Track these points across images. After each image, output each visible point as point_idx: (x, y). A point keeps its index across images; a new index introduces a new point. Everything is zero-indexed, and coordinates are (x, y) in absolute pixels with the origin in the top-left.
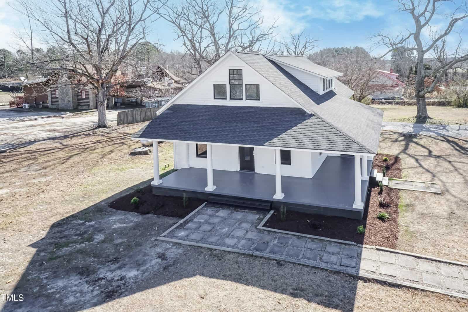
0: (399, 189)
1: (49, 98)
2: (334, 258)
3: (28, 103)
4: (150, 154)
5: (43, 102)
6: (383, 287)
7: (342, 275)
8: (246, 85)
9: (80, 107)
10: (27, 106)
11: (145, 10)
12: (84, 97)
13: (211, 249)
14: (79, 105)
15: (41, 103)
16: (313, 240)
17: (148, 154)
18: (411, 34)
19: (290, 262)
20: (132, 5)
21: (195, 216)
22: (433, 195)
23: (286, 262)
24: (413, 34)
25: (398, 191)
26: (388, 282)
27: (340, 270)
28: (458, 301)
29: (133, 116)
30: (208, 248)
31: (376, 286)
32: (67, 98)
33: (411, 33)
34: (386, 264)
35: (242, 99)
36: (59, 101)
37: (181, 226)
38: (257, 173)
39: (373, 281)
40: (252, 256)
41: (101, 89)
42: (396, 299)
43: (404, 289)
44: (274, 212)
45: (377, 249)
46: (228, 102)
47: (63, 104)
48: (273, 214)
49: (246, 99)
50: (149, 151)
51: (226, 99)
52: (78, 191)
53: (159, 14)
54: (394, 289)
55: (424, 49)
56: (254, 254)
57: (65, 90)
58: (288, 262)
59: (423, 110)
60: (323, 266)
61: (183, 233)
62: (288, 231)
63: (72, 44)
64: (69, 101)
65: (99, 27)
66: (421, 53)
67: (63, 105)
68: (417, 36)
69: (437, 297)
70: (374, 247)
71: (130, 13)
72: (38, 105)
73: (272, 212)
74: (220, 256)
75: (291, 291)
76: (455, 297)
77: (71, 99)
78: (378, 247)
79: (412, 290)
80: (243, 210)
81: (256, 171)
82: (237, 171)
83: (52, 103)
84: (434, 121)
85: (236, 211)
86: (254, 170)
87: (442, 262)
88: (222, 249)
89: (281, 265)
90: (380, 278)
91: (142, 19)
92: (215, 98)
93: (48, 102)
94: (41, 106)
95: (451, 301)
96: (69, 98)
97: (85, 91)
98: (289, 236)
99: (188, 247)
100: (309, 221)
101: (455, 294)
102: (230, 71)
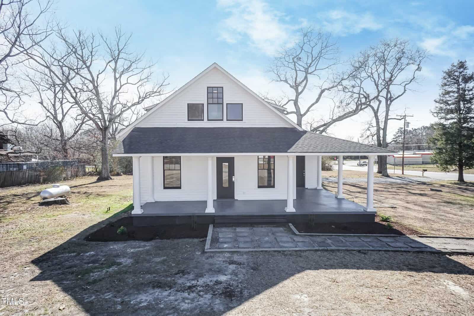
8: (227, 104)
17: (66, 204)
35: (222, 120)
37: (214, 242)
38: (237, 200)
46: (206, 124)
49: (227, 120)
50: (66, 201)
51: (203, 120)
55: (302, 113)
61: (226, 245)
66: (300, 116)
73: (291, 224)
81: (235, 198)
92: (189, 120)
102: (209, 88)
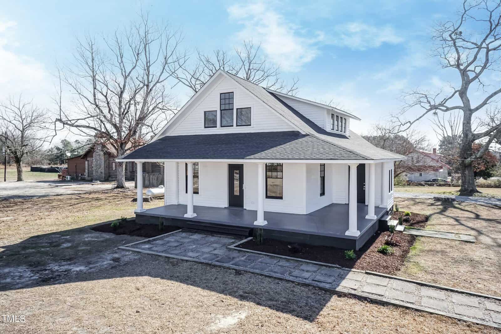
0: (417, 236)
1: (86, 171)
2: (306, 275)
3: (70, 176)
4: (150, 201)
5: (81, 175)
6: (362, 303)
7: (311, 288)
8: (237, 109)
9: (110, 179)
10: (69, 178)
11: (163, 72)
12: (114, 169)
13: (169, 258)
14: (109, 176)
15: (80, 175)
16: (288, 260)
17: (148, 202)
18: (456, 92)
19: (251, 272)
20: (150, 66)
21: (167, 236)
22: (464, 243)
23: (247, 272)
24: (458, 91)
25: (415, 237)
26: (369, 298)
27: (309, 283)
28: (469, 326)
29: (149, 180)
30: (166, 257)
31: (352, 301)
32: (100, 170)
33: (456, 90)
34: (373, 285)
35: (232, 126)
36: (94, 172)
37: (149, 242)
38: (246, 209)
39: (349, 296)
40: (210, 265)
41: (120, 150)
42: (376, 314)
43: (391, 307)
44: (253, 239)
45: (367, 273)
46: (218, 130)
47: (97, 175)
48: (251, 240)
49: (237, 126)
50: (150, 199)
51: (216, 127)
52: (70, 220)
53: (177, 78)
54: (376, 306)
55: (473, 107)
56: (213, 264)
57: (99, 162)
58: (249, 272)
59: (469, 182)
60: (291, 278)
61: (147, 246)
62: (261, 251)
63: (97, 106)
64: (101, 173)
65: (121, 89)
66: (468, 112)
67: (97, 177)
68: (463, 93)
69: (437, 318)
70: (364, 272)
71: (149, 73)
72: (77, 177)
73: (250, 238)
74: (176, 263)
75: (241, 293)
76: (465, 322)
77: (103, 171)
78: (367, 271)
79: (401, 309)
80: (219, 236)
81: (244, 208)
82: (225, 208)
83: (88, 175)
84: (483, 195)
85: (212, 236)
86: (243, 207)
87: (457, 292)
88: (179, 258)
89: (240, 274)
90: (360, 294)
91: (159, 81)
92: (205, 127)
93: (85, 174)
94: (80, 178)
95: (458, 324)
96: (101, 169)
97: (115, 163)
98: (261, 256)
99: (146, 255)
100: (290, 247)
101: (465, 318)
102: (222, 95)
